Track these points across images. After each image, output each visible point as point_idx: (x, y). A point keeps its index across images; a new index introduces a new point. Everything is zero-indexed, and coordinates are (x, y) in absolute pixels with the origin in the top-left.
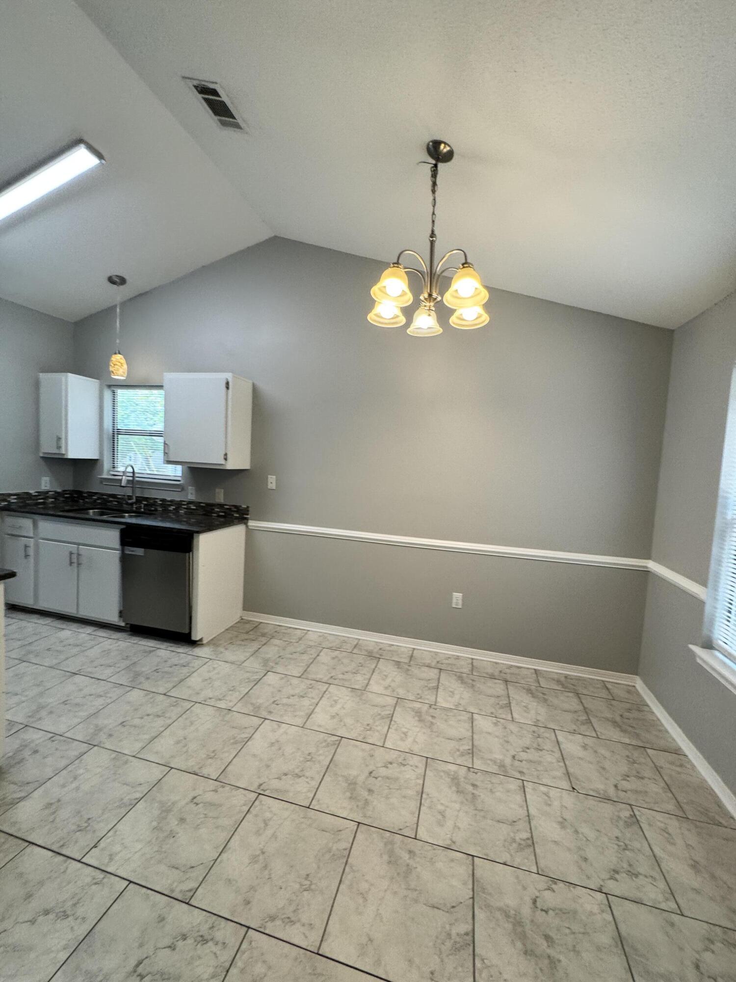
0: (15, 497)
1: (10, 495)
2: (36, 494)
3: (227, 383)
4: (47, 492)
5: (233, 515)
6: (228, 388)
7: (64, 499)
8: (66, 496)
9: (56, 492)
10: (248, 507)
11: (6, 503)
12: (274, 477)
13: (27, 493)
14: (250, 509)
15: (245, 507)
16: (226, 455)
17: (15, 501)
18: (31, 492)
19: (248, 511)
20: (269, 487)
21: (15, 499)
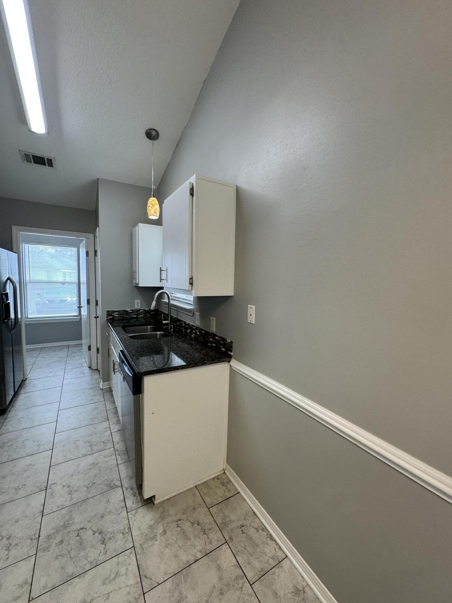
0: (117, 313)
1: (114, 312)
2: (131, 311)
3: (192, 190)
4: (139, 310)
5: (221, 348)
6: (192, 194)
7: (150, 315)
8: (152, 313)
9: (145, 310)
10: (232, 342)
11: (111, 317)
12: (254, 307)
13: (125, 311)
14: (233, 345)
15: (230, 341)
16: (191, 279)
17: (117, 316)
18: (127, 310)
19: (232, 347)
20: (249, 321)
21: (117, 314)
